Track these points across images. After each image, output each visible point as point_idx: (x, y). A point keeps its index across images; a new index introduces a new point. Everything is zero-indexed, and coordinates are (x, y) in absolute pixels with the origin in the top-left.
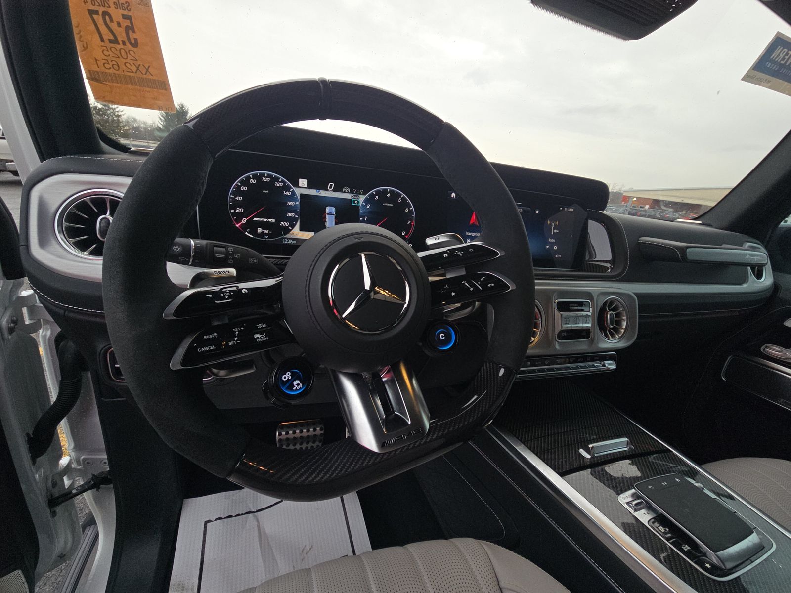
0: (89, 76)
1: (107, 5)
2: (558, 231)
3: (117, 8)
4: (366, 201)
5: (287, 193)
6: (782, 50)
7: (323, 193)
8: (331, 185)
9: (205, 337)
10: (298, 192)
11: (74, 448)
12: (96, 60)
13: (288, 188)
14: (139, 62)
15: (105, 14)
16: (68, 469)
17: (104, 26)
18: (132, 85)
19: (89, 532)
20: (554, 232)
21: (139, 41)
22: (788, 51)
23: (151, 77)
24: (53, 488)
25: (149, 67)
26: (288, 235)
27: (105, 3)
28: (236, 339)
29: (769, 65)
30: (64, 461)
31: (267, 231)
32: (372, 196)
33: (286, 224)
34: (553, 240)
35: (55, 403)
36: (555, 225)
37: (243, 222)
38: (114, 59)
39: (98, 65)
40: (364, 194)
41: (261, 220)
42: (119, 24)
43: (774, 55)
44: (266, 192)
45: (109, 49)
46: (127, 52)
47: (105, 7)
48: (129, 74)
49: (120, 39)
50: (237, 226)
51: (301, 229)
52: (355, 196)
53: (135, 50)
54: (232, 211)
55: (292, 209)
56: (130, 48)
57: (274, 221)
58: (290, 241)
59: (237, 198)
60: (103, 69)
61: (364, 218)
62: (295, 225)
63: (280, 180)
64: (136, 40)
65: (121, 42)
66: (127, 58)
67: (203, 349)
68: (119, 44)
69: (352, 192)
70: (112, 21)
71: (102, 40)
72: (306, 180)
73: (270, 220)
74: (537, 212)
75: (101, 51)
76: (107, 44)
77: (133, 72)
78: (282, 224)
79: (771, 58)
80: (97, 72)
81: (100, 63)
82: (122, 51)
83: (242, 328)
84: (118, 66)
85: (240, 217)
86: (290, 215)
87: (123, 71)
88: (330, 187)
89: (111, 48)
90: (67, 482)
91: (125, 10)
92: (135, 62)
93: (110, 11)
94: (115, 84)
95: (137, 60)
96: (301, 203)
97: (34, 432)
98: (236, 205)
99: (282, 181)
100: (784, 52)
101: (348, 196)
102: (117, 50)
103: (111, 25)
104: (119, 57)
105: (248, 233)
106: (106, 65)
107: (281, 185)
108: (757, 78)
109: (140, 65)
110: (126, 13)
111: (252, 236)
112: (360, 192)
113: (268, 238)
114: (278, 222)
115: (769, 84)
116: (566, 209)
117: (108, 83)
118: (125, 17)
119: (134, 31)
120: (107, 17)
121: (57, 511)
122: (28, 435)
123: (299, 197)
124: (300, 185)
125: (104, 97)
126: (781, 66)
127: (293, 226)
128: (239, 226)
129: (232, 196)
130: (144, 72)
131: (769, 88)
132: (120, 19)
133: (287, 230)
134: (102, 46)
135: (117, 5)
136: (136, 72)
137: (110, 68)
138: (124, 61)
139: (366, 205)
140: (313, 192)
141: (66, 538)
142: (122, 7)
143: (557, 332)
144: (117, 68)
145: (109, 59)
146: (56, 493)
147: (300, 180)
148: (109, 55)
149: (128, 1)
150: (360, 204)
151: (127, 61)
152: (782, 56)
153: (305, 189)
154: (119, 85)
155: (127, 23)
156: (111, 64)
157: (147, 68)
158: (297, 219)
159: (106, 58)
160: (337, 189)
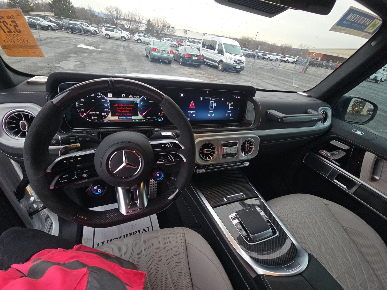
0: (2, 47)
1: (4, 18)
2: (232, 108)
3: (9, 19)
4: (141, 101)
5: (103, 100)
6: (353, 15)
7: (120, 99)
8: (123, 95)
9: (63, 177)
10: (108, 99)
11: (35, 194)
12: (4, 41)
13: (103, 98)
14: (23, 39)
15: (4, 22)
16: (34, 202)
17: (5, 27)
18: (22, 48)
19: (49, 221)
20: (230, 108)
21: (21, 31)
22: (357, 15)
23: (30, 44)
24: (30, 209)
25: (28, 40)
26: (106, 118)
27: (3, 18)
28: (75, 177)
29: (345, 22)
30: (32, 199)
31: (96, 118)
32: (143, 98)
33: (105, 114)
34: (230, 112)
35: (23, 179)
36: (231, 104)
37: (85, 115)
38: (11, 39)
39: (5, 42)
40: (140, 98)
41: (93, 113)
42: (11, 25)
43: (349, 17)
44: (93, 100)
45: (8, 35)
46: (17, 35)
47: (3, 19)
48: (20, 44)
49: (12, 31)
50: (83, 116)
51: (112, 116)
52: (135, 99)
53: (20, 34)
54: (79, 110)
55: (106, 107)
56: (18, 33)
57: (99, 113)
58: (107, 121)
59: (80, 105)
60: (8, 44)
61: (140, 109)
62: (109, 114)
63: (99, 95)
64: (19, 30)
65: (13, 32)
66: (17, 38)
67: (62, 181)
68: (12, 33)
69: (134, 97)
70: (7, 24)
71: (5, 32)
72: (111, 94)
73: (97, 113)
74: (223, 100)
75: (5, 37)
76: (7, 33)
77: (21, 43)
78: (103, 114)
79: (346, 19)
80: (5, 45)
81: (6, 41)
82: (14, 35)
83: (78, 172)
84: (14, 41)
85: (83, 113)
86: (106, 110)
87: (17, 43)
88: (123, 96)
89: (9, 35)
90: (35, 206)
91: (12, 19)
92: (21, 39)
93: (6, 20)
94: (14, 49)
95: (22, 38)
96: (110, 104)
97: (17, 191)
98: (80, 107)
99: (100, 95)
100: (354, 16)
101: (132, 99)
102: (12, 35)
103: (8, 26)
104: (13, 38)
105: (88, 119)
106: (9, 42)
107: (100, 97)
108: (338, 29)
109: (23, 40)
110: (12, 20)
111: (90, 120)
112: (137, 97)
113: (97, 121)
114: (101, 113)
115: (345, 31)
116: (236, 97)
117: (11, 49)
118: (12, 22)
119: (18, 27)
120: (5, 23)
121: (33, 217)
122: (14, 192)
123: (109, 102)
124: (109, 96)
125: (11, 55)
126: (352, 22)
127: (108, 115)
128: (84, 116)
129: (78, 104)
130: (26, 42)
131: (345, 33)
132: (11, 23)
133: (105, 117)
134: (5, 35)
135: (8, 18)
136: (23, 43)
137: (11, 43)
138: (16, 39)
139: (141, 103)
140: (115, 99)
141: (39, 225)
142: (10, 18)
143: (222, 154)
144: (14, 43)
145: (10, 39)
146: (32, 211)
147: (108, 94)
148: (9, 38)
149: (13, 15)
150: (138, 103)
151: (17, 39)
152: (352, 18)
153: (111, 98)
154: (16, 49)
155: (14, 24)
156: (11, 41)
157: (27, 40)
158: (110, 111)
159: (8, 39)
160: (127, 96)
